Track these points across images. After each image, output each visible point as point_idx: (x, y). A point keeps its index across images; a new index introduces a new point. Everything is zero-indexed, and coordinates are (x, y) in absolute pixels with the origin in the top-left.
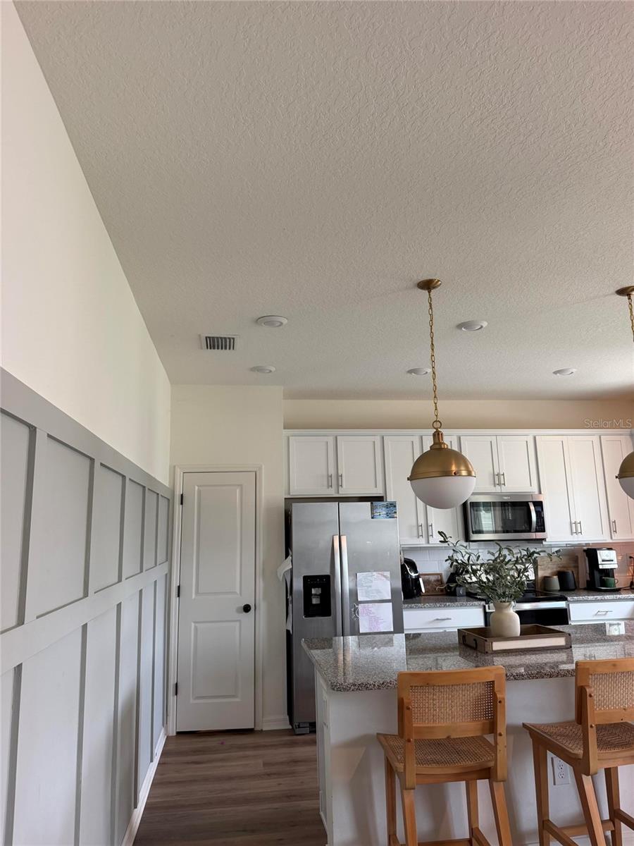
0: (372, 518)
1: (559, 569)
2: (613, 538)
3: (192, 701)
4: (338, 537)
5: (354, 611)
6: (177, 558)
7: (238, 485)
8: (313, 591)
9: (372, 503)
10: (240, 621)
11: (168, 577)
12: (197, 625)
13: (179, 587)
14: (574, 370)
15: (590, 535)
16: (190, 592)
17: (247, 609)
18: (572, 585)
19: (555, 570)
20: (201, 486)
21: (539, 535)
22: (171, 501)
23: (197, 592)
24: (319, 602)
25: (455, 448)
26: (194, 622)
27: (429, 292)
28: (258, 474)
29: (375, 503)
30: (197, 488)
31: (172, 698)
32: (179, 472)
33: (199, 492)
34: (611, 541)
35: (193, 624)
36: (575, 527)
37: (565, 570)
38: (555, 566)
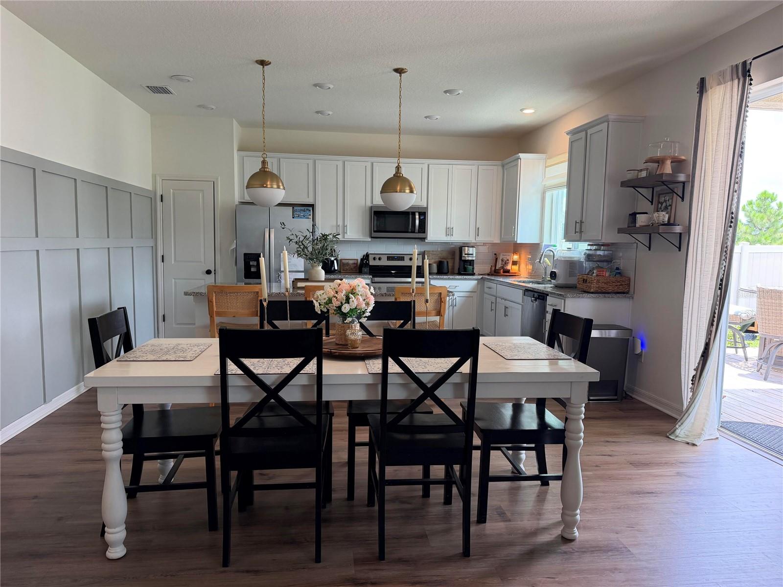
0: (293, 218)
1: (440, 260)
2: (477, 240)
3: (174, 326)
4: (268, 229)
5: (278, 277)
6: (161, 235)
7: (200, 190)
8: (251, 263)
9: (293, 208)
10: (204, 279)
11: (154, 249)
12: (176, 280)
13: (163, 256)
14: (438, 117)
15: (458, 237)
16: (171, 259)
17: (209, 272)
18: (445, 270)
19: (437, 260)
20: (175, 190)
21: (421, 235)
22: (153, 199)
23: (175, 260)
24: (255, 270)
25: (275, 172)
26: (174, 279)
27: (263, 67)
28: (215, 183)
29: (295, 208)
30: (172, 190)
31: (161, 324)
32: (159, 180)
33: (174, 194)
34: (475, 242)
35: (173, 280)
36: (449, 231)
37: (442, 260)
38: (437, 258)
